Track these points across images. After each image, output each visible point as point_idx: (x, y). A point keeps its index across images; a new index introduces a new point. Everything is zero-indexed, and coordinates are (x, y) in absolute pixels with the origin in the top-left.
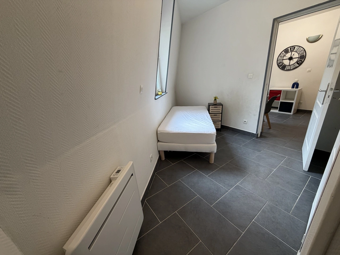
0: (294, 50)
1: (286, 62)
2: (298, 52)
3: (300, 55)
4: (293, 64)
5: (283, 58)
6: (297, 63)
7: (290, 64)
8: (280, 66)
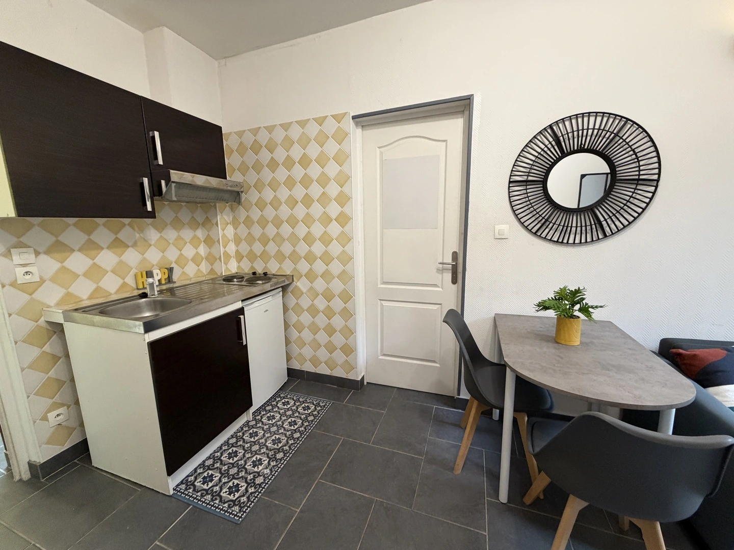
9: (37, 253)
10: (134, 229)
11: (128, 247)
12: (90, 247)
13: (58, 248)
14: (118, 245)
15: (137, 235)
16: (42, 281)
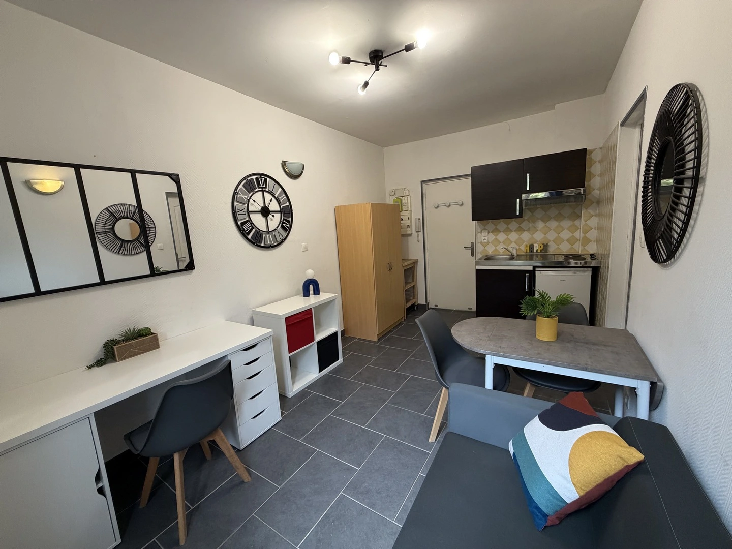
0: (266, 188)
1: (258, 221)
2: (276, 196)
3: (281, 207)
4: (276, 229)
5: (246, 205)
6: (283, 227)
7: (270, 231)
8: (248, 234)
9: (489, 232)
10: (529, 221)
11: (525, 231)
12: (508, 231)
13: (496, 231)
14: (520, 230)
15: (531, 225)
16: (489, 243)
